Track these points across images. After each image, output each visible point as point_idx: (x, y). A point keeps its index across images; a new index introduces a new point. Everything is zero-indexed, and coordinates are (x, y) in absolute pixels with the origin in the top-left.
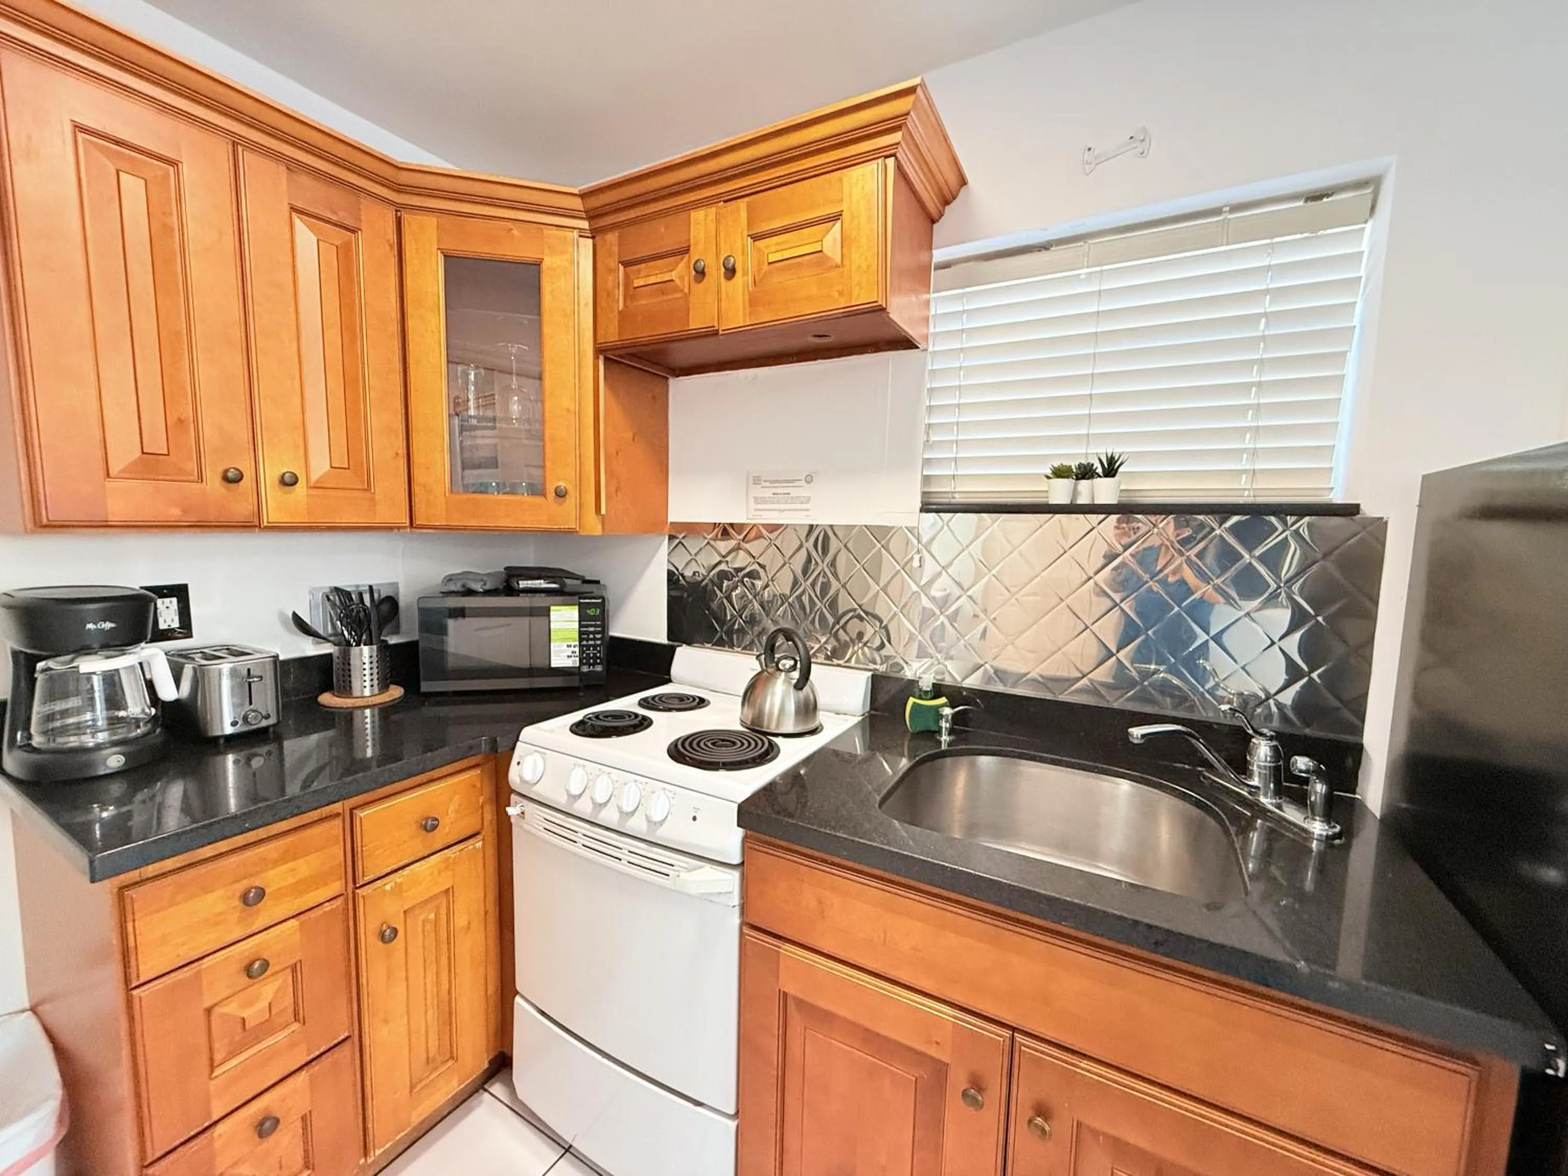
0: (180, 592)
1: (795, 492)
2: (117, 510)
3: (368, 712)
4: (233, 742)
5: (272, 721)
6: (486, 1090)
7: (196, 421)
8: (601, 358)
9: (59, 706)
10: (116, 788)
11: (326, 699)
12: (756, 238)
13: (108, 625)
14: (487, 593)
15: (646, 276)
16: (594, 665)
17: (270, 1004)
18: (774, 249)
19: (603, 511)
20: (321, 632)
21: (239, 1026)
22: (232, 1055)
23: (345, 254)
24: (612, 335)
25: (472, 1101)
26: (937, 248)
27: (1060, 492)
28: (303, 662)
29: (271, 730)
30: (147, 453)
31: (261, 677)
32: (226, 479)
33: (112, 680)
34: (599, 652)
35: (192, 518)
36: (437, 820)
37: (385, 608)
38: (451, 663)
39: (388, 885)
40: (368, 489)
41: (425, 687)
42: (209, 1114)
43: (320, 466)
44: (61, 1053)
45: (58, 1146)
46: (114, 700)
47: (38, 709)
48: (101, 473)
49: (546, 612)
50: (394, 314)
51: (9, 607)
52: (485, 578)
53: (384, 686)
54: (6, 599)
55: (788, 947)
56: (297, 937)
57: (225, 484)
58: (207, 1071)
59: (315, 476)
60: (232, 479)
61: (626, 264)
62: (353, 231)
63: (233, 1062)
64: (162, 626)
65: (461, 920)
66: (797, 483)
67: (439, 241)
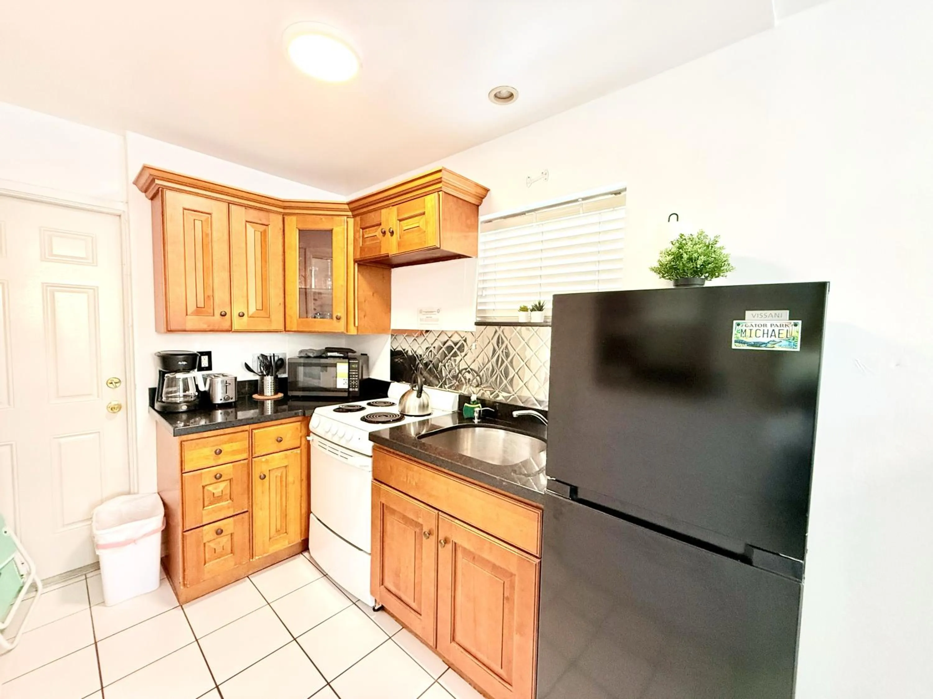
0: (209, 354)
1: (433, 316)
2: (189, 326)
3: (269, 402)
4: (221, 406)
5: (233, 400)
6: (302, 554)
7: (213, 296)
8: (356, 264)
9: (170, 389)
10: (184, 417)
11: (255, 396)
12: (400, 220)
13: (185, 363)
14: (316, 357)
15: (369, 233)
16: (355, 388)
17: (222, 491)
18: (406, 225)
19: (357, 324)
20: (256, 371)
21: (212, 496)
22: (211, 504)
23: (264, 234)
24: (358, 257)
25: (297, 556)
26: (481, 216)
27: (522, 317)
28: (250, 382)
29: (233, 404)
30: (199, 307)
31: (230, 384)
32: (221, 315)
33: (185, 381)
34: (357, 383)
35: (211, 328)
36: (281, 438)
37: (279, 362)
38: (300, 385)
39: (264, 459)
40: (269, 317)
41: (290, 393)
42: (202, 522)
43: (252, 309)
44: (165, 505)
45: (163, 531)
46: (186, 389)
47: (165, 390)
48: (185, 314)
49: (335, 365)
50: (281, 252)
51: (158, 356)
52: (314, 351)
53: (276, 393)
54: (159, 354)
55: (383, 485)
56: (232, 470)
57: (222, 317)
58: (202, 507)
59: (250, 313)
60: (223, 315)
61: (363, 229)
62: (267, 225)
63: (210, 507)
64: (203, 366)
65: (290, 479)
66: (434, 313)
67: (297, 226)
